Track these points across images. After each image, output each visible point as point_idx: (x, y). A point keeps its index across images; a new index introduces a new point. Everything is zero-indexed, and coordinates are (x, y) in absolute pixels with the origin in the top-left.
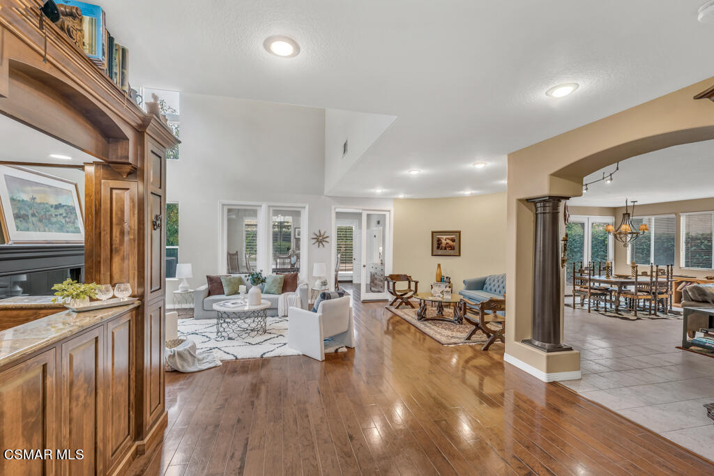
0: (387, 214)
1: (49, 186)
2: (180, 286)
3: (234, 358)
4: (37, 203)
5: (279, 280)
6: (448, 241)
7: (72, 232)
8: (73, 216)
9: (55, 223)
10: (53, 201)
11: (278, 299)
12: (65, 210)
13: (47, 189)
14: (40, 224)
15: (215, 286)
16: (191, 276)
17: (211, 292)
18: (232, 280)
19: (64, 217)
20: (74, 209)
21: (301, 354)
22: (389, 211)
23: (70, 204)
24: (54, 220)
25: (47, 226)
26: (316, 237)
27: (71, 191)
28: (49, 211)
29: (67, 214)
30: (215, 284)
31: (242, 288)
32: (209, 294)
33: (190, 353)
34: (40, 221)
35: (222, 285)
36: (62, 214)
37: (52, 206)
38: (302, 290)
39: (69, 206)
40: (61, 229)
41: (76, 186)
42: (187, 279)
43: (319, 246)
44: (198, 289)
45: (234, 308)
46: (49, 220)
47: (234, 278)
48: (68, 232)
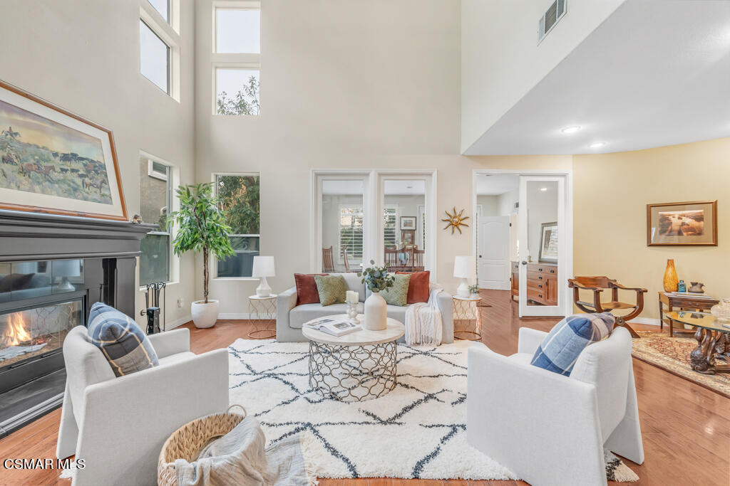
0: (561, 180)
1: (53, 123)
2: (258, 289)
3: (350, 474)
4: (19, 142)
5: (403, 283)
6: (688, 221)
7: (95, 200)
8: (100, 178)
9: (58, 182)
10: (59, 145)
11: (404, 313)
12: (85, 165)
13: (48, 125)
14: (21, 178)
15: (307, 291)
16: (273, 275)
17: (301, 299)
18: (331, 281)
19: (81, 176)
20: (103, 167)
21: (515, 477)
22: (564, 175)
23: (95, 157)
24: (55, 175)
25: (39, 183)
26: (448, 218)
27: (99, 140)
28: (48, 160)
29: (88, 171)
30: (307, 288)
31: (352, 295)
32: (299, 303)
33: (244, 470)
34: (23, 172)
35: (316, 288)
36: (78, 171)
37: (56, 155)
38: (443, 301)
39: (92, 161)
40: (73, 192)
41: (110, 134)
42: (268, 279)
43: (453, 232)
44: (282, 294)
45: (340, 335)
46: (46, 174)
47: (333, 278)
48: (85, 199)
